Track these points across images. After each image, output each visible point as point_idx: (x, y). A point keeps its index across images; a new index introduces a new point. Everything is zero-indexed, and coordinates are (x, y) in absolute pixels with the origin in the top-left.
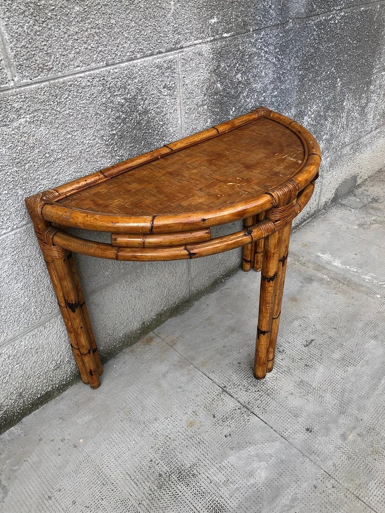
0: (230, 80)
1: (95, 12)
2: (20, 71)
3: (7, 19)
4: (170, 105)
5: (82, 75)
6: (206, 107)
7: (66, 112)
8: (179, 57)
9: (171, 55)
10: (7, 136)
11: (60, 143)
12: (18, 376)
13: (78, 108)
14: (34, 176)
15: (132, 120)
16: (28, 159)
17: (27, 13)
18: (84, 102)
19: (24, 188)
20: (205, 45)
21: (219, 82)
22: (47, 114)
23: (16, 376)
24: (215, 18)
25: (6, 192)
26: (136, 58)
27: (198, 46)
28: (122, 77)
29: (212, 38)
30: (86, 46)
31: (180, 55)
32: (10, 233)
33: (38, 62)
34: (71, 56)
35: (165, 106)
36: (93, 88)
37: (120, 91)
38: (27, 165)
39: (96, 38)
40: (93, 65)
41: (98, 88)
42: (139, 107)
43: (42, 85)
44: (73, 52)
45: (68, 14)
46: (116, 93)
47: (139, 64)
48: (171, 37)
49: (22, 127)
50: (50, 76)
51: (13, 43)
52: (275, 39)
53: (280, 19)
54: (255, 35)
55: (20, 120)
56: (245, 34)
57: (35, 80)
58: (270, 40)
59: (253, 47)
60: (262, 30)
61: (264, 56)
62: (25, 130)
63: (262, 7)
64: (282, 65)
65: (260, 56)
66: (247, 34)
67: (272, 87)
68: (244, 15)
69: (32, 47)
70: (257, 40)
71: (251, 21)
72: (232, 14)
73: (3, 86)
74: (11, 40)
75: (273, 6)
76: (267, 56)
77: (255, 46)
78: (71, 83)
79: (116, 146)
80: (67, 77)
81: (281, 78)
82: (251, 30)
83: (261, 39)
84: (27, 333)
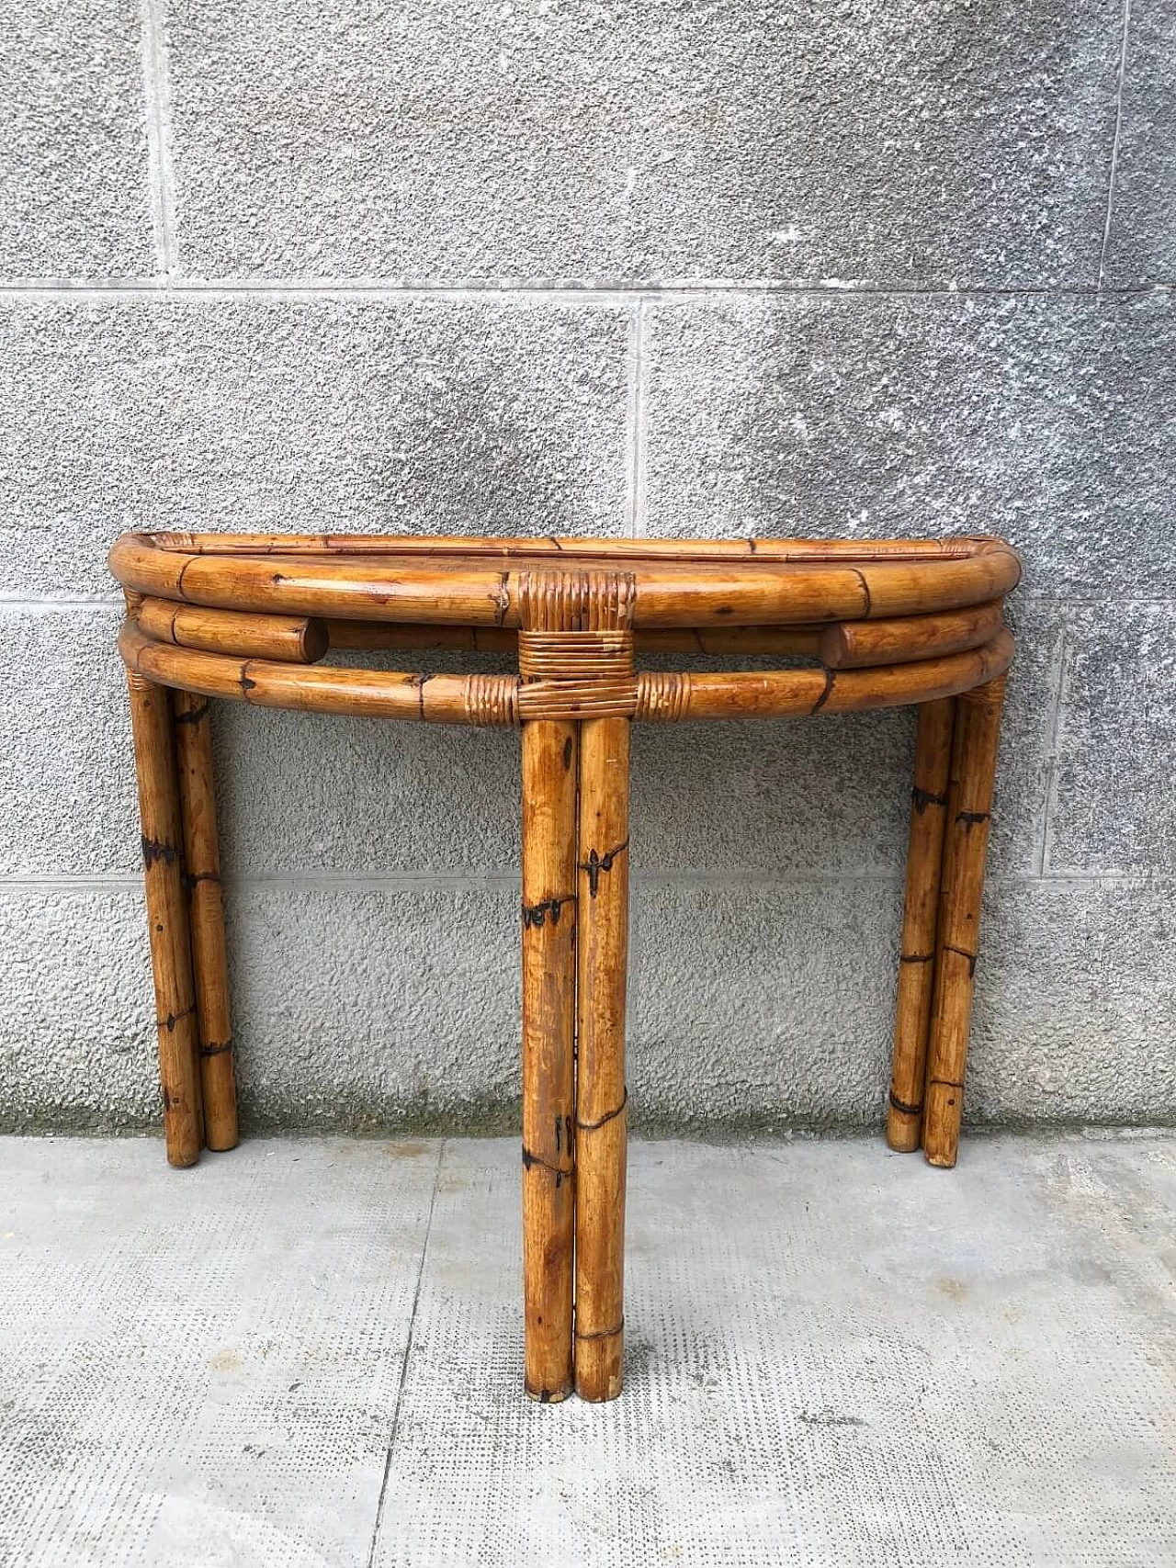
0: (849, 419)
1: (393, 165)
2: (186, 257)
3: (180, 150)
4: (599, 435)
5: (335, 295)
6: (739, 477)
7: (275, 371)
8: (644, 310)
9: (617, 299)
10: (126, 385)
11: (246, 437)
12: (17, 997)
13: (309, 368)
14: (168, 494)
15: (462, 440)
16: (163, 450)
17: (225, 145)
18: (328, 358)
19: (137, 511)
20: (746, 296)
21: (799, 415)
22: (230, 363)
23: (15, 994)
24: (791, 230)
25: (97, 506)
26: (494, 287)
27: (719, 294)
28: (446, 323)
29: (777, 283)
30: (356, 234)
31: (646, 305)
32: (84, 607)
33: (228, 246)
34: (313, 249)
35: (581, 433)
36: (358, 331)
37: (437, 357)
38: (157, 462)
39: (386, 219)
40: (367, 280)
41: (373, 335)
42: (492, 414)
43: (230, 296)
44: (319, 242)
45: (321, 161)
46: (424, 360)
47: (503, 304)
48: (618, 252)
49: (163, 374)
50: (251, 282)
51: (184, 199)
52: (1074, 332)
53: (1102, 274)
54: (970, 304)
55: (163, 359)
56: (924, 295)
57: (216, 282)
58: (1046, 330)
59: (963, 338)
60: (1006, 295)
61: (1018, 378)
62: (170, 383)
63: (1005, 226)
64: (1115, 425)
65: (999, 374)
66: (932, 294)
67: (1064, 489)
68: (918, 239)
69: (222, 214)
70: (979, 321)
71: (950, 261)
72: (864, 229)
73: (143, 279)
74: (180, 193)
75: (1060, 230)
76: (1032, 379)
77: (971, 338)
78: (302, 307)
79: (402, 494)
80: (294, 293)
81: (1114, 468)
82: (953, 286)
83: (1001, 320)
84: (66, 889)
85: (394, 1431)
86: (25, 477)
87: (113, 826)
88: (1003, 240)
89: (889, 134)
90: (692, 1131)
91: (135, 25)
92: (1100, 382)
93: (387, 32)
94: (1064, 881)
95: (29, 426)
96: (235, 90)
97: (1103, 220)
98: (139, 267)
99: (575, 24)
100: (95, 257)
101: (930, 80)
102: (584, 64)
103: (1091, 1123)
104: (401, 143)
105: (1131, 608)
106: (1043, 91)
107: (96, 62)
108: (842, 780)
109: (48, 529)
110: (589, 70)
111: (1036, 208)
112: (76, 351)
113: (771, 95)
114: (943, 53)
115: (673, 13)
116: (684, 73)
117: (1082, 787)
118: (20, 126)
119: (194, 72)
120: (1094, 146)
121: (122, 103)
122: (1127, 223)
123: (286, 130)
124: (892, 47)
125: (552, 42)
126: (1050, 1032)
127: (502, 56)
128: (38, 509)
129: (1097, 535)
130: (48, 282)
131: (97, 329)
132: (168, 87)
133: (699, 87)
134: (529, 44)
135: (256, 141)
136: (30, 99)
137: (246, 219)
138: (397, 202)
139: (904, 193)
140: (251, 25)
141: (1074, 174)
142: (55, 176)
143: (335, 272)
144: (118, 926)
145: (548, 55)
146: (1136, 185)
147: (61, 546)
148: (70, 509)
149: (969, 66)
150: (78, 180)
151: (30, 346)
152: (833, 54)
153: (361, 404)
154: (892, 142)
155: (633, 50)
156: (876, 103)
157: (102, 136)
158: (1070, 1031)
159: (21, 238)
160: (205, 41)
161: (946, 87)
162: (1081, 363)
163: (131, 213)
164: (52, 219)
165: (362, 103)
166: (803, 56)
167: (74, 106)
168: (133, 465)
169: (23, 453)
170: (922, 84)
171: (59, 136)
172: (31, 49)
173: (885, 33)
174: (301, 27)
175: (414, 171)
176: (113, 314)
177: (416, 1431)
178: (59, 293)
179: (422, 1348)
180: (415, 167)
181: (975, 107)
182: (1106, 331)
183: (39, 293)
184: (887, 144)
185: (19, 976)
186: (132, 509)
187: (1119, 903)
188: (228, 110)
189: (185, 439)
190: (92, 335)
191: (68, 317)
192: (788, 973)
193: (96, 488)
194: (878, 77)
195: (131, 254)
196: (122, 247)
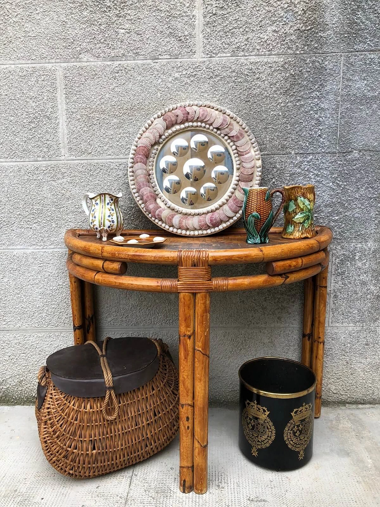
1: (128, 124)
2: (70, 151)
3: (68, 122)
5: (112, 161)
7: (95, 182)
10: (53, 187)
12: (22, 364)
13: (105, 181)
14: (65, 218)
16: (64, 205)
17: (80, 120)
18: (110, 178)
19: (56, 223)
22: (83, 180)
25: (45, 222)
30: (118, 143)
32: (41, 250)
33: (82, 148)
34: (106, 148)
36: (119, 171)
38: (62, 209)
39: (127, 139)
40: (121, 156)
43: (82, 162)
44: (107, 146)
45: (108, 123)
49: (64, 184)
50: (89, 157)
51: (69, 135)
52: (330, 165)
53: (338, 148)
54: (298, 158)
55: (63, 180)
56: (284, 156)
57: (78, 158)
58: (322, 164)
59: (297, 167)
60: (309, 155)
61: (314, 178)
62: (65, 186)
63: (308, 135)
64: (344, 191)
65: (308, 177)
66: (287, 156)
67: (330, 210)
68: (282, 140)
69: (80, 139)
70: (301, 162)
71: (292, 145)
72: (265, 137)
73: (58, 158)
74: (68, 134)
75: (324, 136)
76: (318, 179)
77: (299, 167)
78: (103, 164)
79: (133, 216)
80: (101, 160)
81: (345, 204)
82: (293, 152)
83: (308, 162)
84: (36, 332)
85: (126, 502)
86: (25, 214)
87: (49, 313)
88: (307, 139)
89: (272, 111)
90: (224, 405)
91: (55, 89)
92: (339, 179)
93: (126, 88)
94: (336, 328)
95: (26, 199)
96: (83, 105)
97: (337, 133)
98: (56, 154)
99: (179, 83)
100: (45, 152)
101: (284, 95)
102: (182, 94)
103: (348, 403)
104: (130, 118)
105: (352, 245)
106: (317, 97)
107: (45, 99)
108: (266, 298)
109: (31, 228)
110: (184, 96)
111: (317, 130)
112: (39, 178)
113: (237, 101)
114: (287, 88)
115: (208, 79)
116: (211, 96)
117: (340, 299)
118: (24, 117)
119: (72, 101)
120: (333, 112)
121: (52, 110)
122: (344, 134)
123: (98, 115)
124: (272, 86)
125: (173, 89)
126: (334, 374)
127: (159, 93)
128: (28, 223)
129: (340, 224)
130: (31, 159)
131: (45, 172)
132: (65, 105)
133: (216, 99)
134: (166, 90)
135: (89, 119)
136: (26, 110)
137: (87, 140)
138: (130, 134)
139: (277, 127)
140: (88, 87)
141: (327, 120)
142: (33, 131)
143: (112, 154)
144: (51, 343)
145: (172, 92)
146: (346, 122)
147: (35, 233)
148: (37, 223)
149: (295, 91)
150: (40, 131)
151: (26, 177)
152: (254, 89)
153: (121, 191)
154: (273, 113)
155: (196, 90)
156: (268, 102)
157: (47, 119)
158: (340, 374)
159: (24, 148)
160: (75, 92)
161: (288, 97)
162: (333, 174)
163: (54, 140)
164: (33, 142)
165: (119, 107)
166: (246, 90)
167: (39, 111)
168: (55, 210)
169: (24, 207)
170: (281, 96)
171: (35, 120)
172: (27, 96)
173: (269, 83)
174: (102, 87)
175: (134, 125)
176: (49, 168)
177: (133, 502)
178: (35, 162)
179: (136, 475)
180: (134, 124)
181: (297, 102)
182: (340, 164)
183: (29, 163)
184: (271, 113)
185: (22, 358)
186: (55, 222)
187: (353, 334)
188: (82, 111)
189: (70, 202)
190: (43, 174)
191: (37, 169)
192: (252, 357)
193: (45, 216)
194: (268, 95)
195: (54, 151)
196: (52, 149)
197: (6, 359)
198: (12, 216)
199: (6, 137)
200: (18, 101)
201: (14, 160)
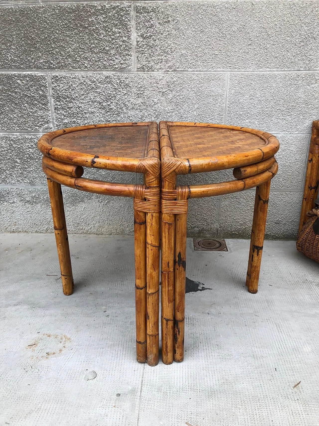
100: (307, 64)
107: (315, 25)
112: (298, 83)
130: (296, 69)
131: (304, 79)
142: (302, 48)
148: (290, 115)
150: (306, 48)
157: (313, 40)
164: (299, 57)
167: (309, 34)
168: (305, 106)
176: (307, 76)
178: (298, 72)
183: (293, 72)
189: (316, 101)
191: (298, 76)
195: (314, 63)
196: (312, 62)
197: (248, 208)
198: (273, 110)
199: (281, 53)
200: (295, 26)
201: (283, 69)
